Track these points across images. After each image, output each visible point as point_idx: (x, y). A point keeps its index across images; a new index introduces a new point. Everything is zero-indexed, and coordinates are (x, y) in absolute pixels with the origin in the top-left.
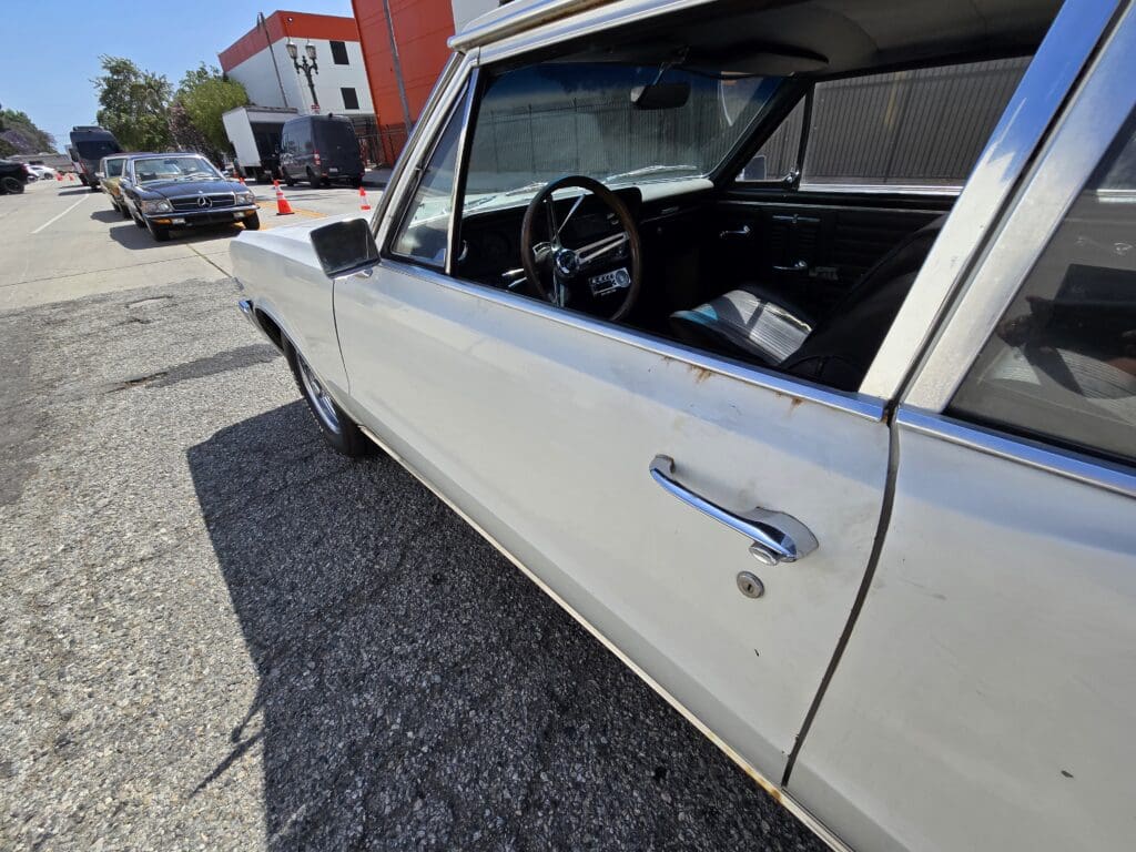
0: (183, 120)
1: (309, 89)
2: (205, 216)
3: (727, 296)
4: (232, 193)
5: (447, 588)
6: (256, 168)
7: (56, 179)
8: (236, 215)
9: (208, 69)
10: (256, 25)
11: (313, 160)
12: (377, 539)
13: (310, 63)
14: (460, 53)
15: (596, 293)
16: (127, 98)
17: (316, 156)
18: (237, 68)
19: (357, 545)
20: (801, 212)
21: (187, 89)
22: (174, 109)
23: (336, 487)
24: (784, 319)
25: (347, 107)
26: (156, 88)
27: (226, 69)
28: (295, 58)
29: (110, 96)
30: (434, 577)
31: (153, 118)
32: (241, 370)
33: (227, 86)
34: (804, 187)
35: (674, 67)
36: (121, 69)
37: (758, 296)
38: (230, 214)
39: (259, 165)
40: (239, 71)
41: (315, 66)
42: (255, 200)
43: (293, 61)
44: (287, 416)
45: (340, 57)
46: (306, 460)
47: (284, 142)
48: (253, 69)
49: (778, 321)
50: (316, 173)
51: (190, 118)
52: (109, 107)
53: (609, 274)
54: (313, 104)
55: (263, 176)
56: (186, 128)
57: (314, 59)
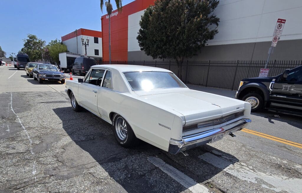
0: (47, 53)
1: (85, 50)
2: (53, 79)
4: (60, 75)
7: (5, 65)
8: (60, 80)
9: (58, 40)
11: (82, 68)
13: (87, 43)
16: (32, 45)
17: (83, 67)
21: (50, 45)
22: (45, 50)
25: (95, 55)
26: (41, 43)
27: (62, 41)
28: (83, 42)
29: (27, 44)
31: (38, 51)
32: (60, 103)
33: (62, 45)
36: (33, 38)
38: (58, 79)
39: (66, 68)
40: (67, 42)
41: (88, 44)
42: (65, 77)
43: (82, 42)
45: (96, 41)
47: (75, 63)
50: (82, 72)
51: (49, 53)
52: (26, 47)
54: (85, 54)
55: (67, 71)
56: (47, 55)
57: (88, 43)
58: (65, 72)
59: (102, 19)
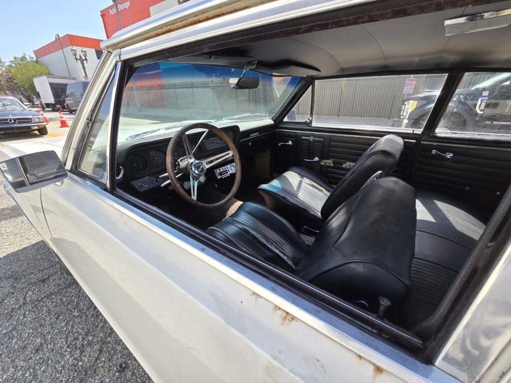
1: (83, 69)
2: (13, 128)
3: (284, 174)
4: (31, 117)
5: (129, 374)
6: (52, 104)
8: (33, 128)
9: (27, 57)
10: (55, 40)
12: (83, 339)
13: (83, 58)
14: (109, 52)
15: (219, 177)
18: (43, 58)
19: (68, 347)
20: (314, 136)
21: (14, 65)
22: (5, 74)
23: (61, 300)
24: (313, 186)
27: (37, 58)
28: (75, 55)
30: (121, 366)
32: (13, 220)
33: (37, 65)
34: (314, 124)
35: (251, 69)
37: (299, 174)
38: (29, 127)
39: (54, 103)
40: (45, 59)
41: (86, 60)
44: (38, 250)
46: (44, 281)
47: (68, 92)
48: (53, 59)
49: (310, 187)
51: (14, 79)
53: (226, 167)
54: (85, 76)
55: (56, 108)
56: (11, 83)
57: (85, 56)
58: (54, 110)
59: (103, 16)
